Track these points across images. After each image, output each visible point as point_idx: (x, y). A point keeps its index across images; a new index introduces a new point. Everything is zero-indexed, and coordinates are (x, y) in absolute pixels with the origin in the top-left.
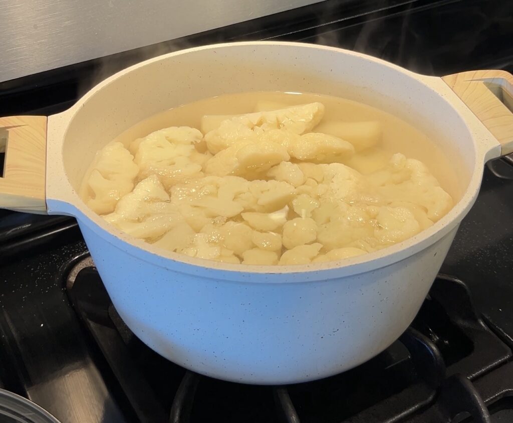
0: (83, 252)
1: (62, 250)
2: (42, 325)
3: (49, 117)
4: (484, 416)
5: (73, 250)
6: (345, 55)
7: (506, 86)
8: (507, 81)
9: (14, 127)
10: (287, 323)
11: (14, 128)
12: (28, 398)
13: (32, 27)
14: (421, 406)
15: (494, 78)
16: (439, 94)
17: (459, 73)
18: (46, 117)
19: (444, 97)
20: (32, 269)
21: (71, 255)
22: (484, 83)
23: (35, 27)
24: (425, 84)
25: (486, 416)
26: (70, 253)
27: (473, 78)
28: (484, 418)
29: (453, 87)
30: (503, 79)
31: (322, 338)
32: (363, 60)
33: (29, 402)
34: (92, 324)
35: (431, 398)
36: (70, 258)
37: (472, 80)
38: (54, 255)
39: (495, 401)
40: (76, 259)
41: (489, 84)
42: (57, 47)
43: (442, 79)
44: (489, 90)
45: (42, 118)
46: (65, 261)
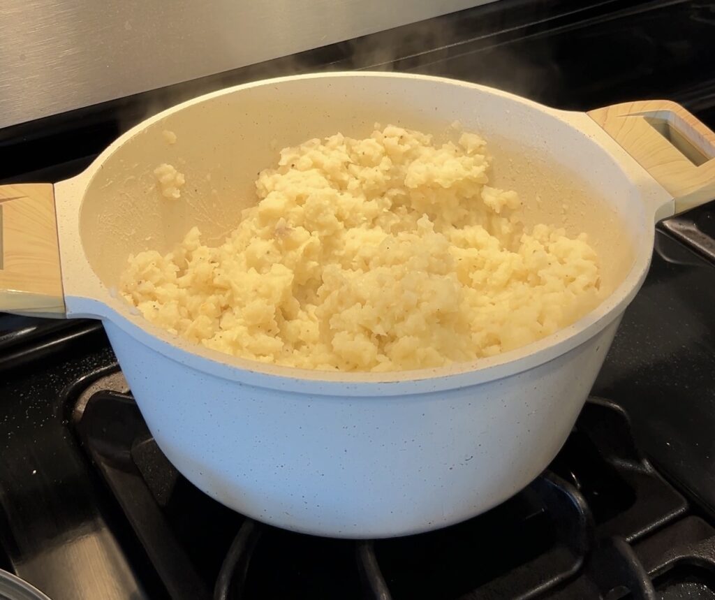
0: (91, 371)
1: (63, 367)
2: (35, 472)
3: (55, 184)
4: (646, 592)
5: (78, 368)
6: (455, 86)
7: (673, 123)
8: (675, 115)
9: (9, 199)
10: (405, 450)
11: (9, 202)
12: (15, 574)
13: (18, 57)
14: (562, 578)
15: (657, 112)
16: (586, 135)
17: (611, 107)
18: (51, 184)
19: (593, 139)
20: (22, 395)
21: (75, 375)
22: (645, 118)
23: (23, 58)
24: (567, 122)
25: (649, 591)
26: (74, 372)
27: (630, 111)
28: (647, 594)
29: (604, 124)
30: (669, 112)
31: (451, 469)
32: (480, 92)
33: (15, 578)
34: (108, 470)
35: (576, 567)
36: (74, 379)
37: (628, 115)
38: (51, 376)
39: (664, 571)
40: (83, 381)
41: (651, 119)
42: (52, 86)
43: (588, 115)
44: (652, 127)
45: (46, 186)
46: (67, 383)
